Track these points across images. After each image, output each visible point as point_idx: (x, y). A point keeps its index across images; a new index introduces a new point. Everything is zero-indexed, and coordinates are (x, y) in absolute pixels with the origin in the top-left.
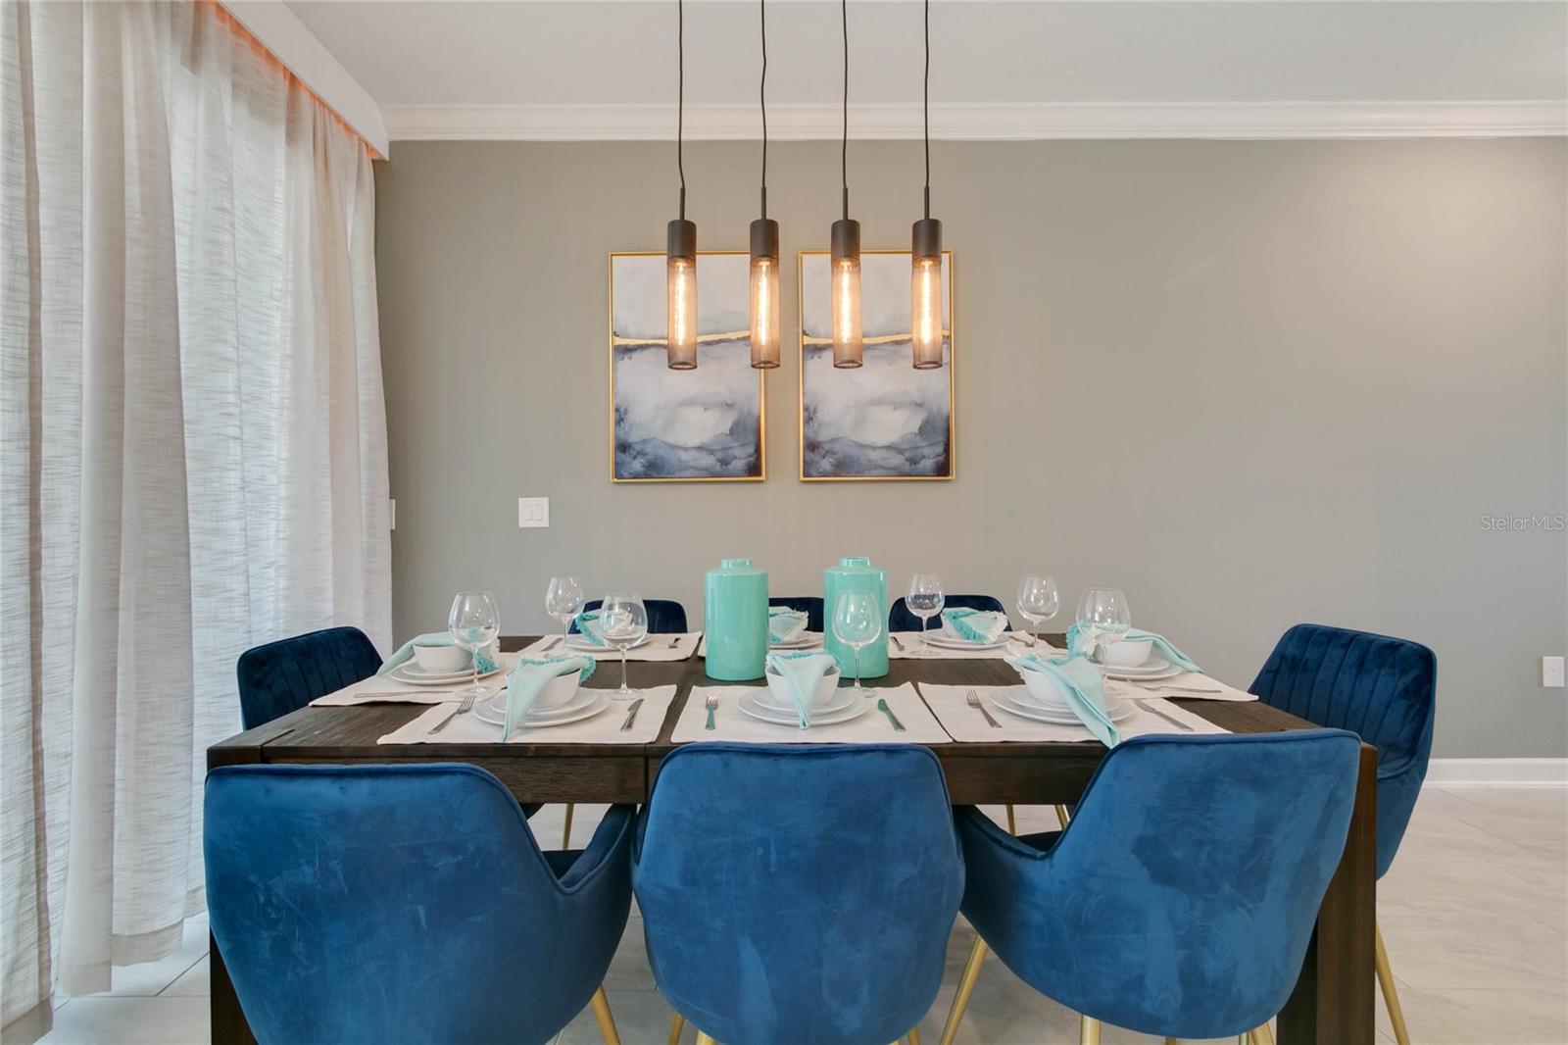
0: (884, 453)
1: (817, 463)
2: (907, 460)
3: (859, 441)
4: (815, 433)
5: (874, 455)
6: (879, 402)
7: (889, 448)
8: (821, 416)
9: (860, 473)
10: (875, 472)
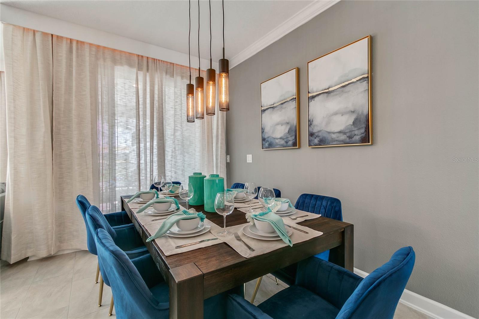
0: (338, 135)
1: (313, 141)
2: (347, 137)
3: (328, 131)
4: (313, 129)
5: (334, 136)
6: (336, 114)
7: (340, 132)
8: (315, 123)
9: (328, 144)
10: (335, 143)
